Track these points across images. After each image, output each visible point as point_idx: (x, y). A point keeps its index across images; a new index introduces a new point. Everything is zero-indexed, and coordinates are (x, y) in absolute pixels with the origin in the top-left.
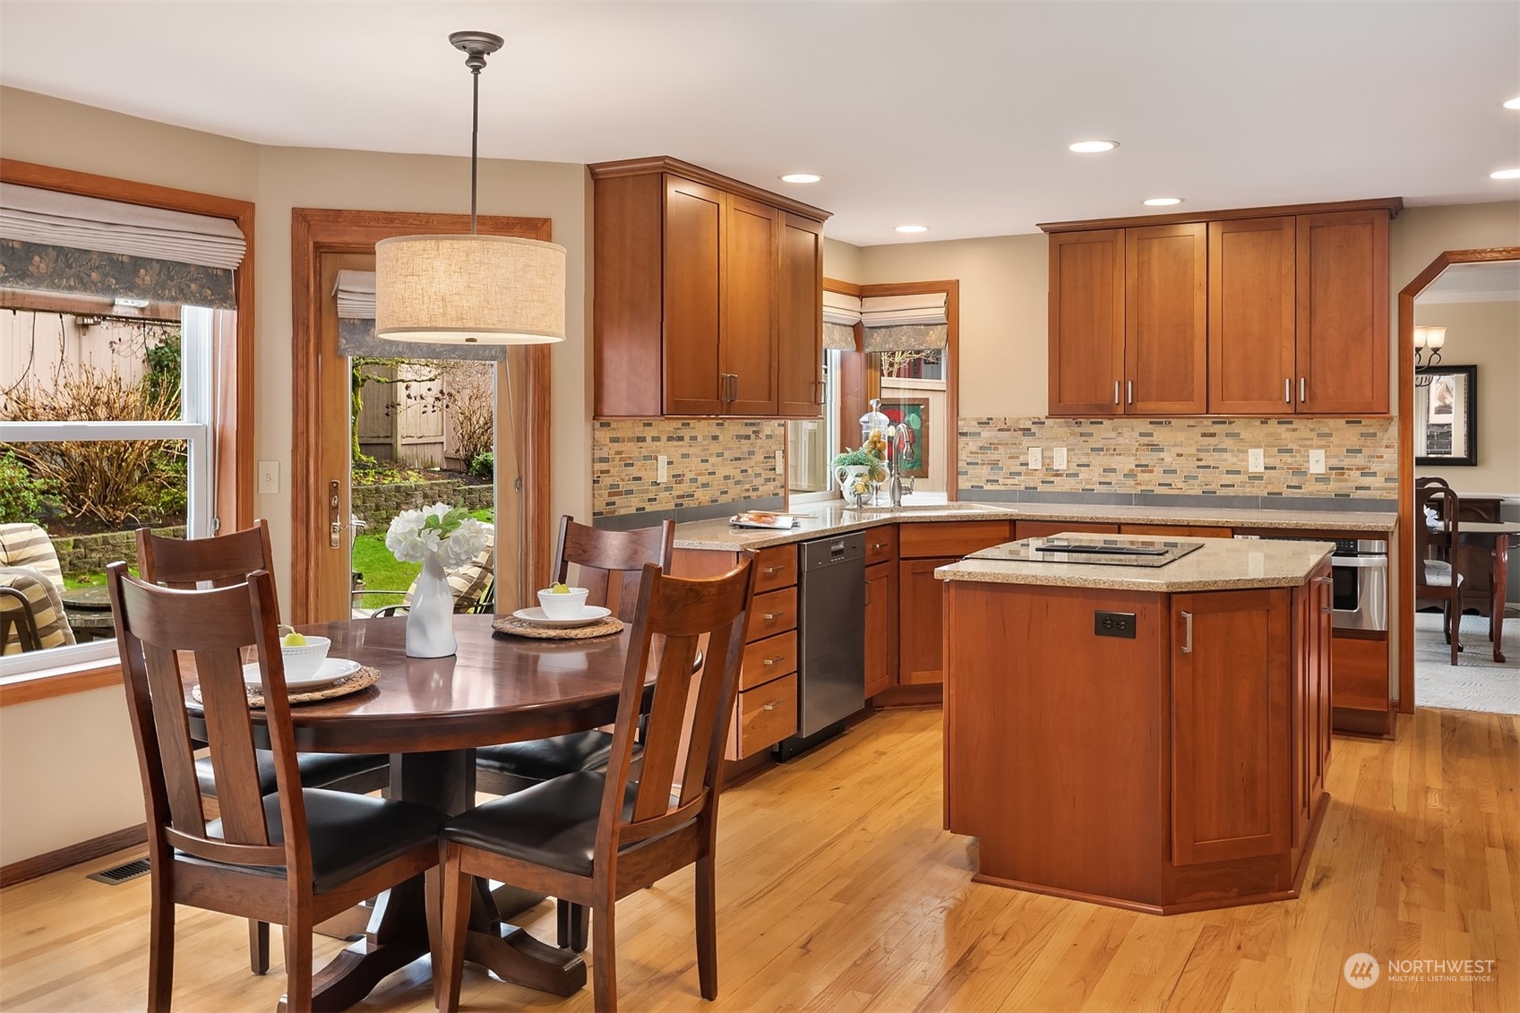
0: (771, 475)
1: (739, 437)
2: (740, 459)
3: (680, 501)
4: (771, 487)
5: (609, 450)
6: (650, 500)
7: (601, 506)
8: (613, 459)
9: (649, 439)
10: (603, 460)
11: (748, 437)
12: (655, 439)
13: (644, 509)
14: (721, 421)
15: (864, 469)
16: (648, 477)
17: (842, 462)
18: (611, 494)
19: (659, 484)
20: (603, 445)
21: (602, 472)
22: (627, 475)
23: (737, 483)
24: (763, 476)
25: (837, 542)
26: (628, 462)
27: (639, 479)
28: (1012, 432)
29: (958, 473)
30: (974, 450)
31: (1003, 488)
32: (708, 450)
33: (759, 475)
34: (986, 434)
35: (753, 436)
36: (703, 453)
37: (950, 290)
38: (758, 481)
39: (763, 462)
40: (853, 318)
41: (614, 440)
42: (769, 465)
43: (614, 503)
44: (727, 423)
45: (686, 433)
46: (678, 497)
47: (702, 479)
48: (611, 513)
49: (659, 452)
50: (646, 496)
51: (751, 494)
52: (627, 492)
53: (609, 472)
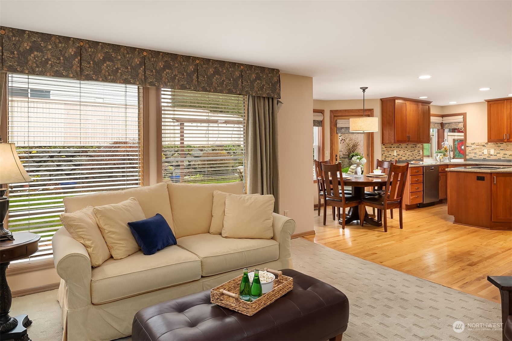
0: (419, 155)
1: (412, 147)
2: (412, 152)
3: (399, 159)
4: (419, 157)
5: (385, 149)
7: (383, 159)
8: (386, 151)
9: (392, 147)
10: (384, 151)
11: (414, 147)
12: (393, 147)
13: (391, 160)
14: (408, 144)
15: (442, 154)
16: (392, 154)
17: (437, 152)
18: (385, 157)
19: (394, 156)
21: (383, 153)
22: (388, 154)
23: (411, 156)
24: (418, 155)
25: (432, 167)
26: (388, 151)
28: (480, 146)
29: (466, 155)
30: (470, 150)
31: (477, 158)
34: (473, 146)
35: (415, 147)
36: (404, 150)
37: (464, 115)
38: (416, 156)
39: (417, 152)
40: (441, 122)
41: (385, 147)
42: (419, 153)
43: (386, 159)
45: (400, 146)
47: (403, 155)
49: (394, 150)
50: (392, 158)
51: (414, 158)
52: (388, 157)
53: (385, 153)
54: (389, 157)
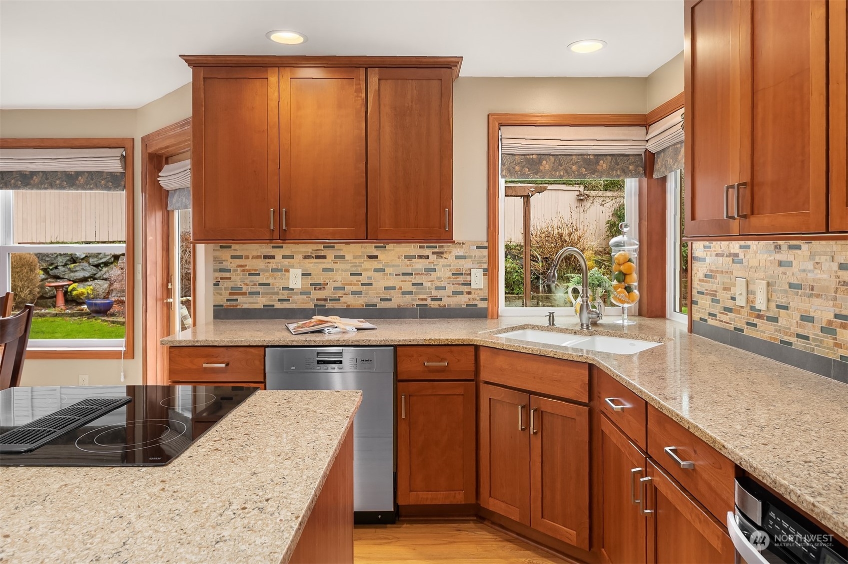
0: (466, 289)
1: (409, 257)
2: (412, 274)
3: (323, 303)
4: (463, 299)
5: (231, 264)
6: (279, 300)
7: (222, 300)
8: (235, 271)
9: (279, 257)
10: (221, 270)
11: (427, 257)
12: (284, 257)
13: (273, 306)
14: (382, 245)
16: (277, 283)
18: (230, 294)
19: (292, 289)
20: (225, 261)
21: (221, 278)
22: (251, 281)
24: (451, 288)
26: (253, 272)
27: (269, 284)
32: (361, 266)
33: (444, 288)
35: (433, 258)
36: (354, 269)
39: (449, 278)
40: (642, 147)
41: (233, 257)
43: (236, 300)
44: (389, 247)
45: (330, 254)
46: (318, 300)
47: (351, 288)
48: (234, 306)
49: (293, 267)
50: (276, 297)
51: (429, 302)
52: (251, 293)
53: (230, 278)
54: (258, 293)
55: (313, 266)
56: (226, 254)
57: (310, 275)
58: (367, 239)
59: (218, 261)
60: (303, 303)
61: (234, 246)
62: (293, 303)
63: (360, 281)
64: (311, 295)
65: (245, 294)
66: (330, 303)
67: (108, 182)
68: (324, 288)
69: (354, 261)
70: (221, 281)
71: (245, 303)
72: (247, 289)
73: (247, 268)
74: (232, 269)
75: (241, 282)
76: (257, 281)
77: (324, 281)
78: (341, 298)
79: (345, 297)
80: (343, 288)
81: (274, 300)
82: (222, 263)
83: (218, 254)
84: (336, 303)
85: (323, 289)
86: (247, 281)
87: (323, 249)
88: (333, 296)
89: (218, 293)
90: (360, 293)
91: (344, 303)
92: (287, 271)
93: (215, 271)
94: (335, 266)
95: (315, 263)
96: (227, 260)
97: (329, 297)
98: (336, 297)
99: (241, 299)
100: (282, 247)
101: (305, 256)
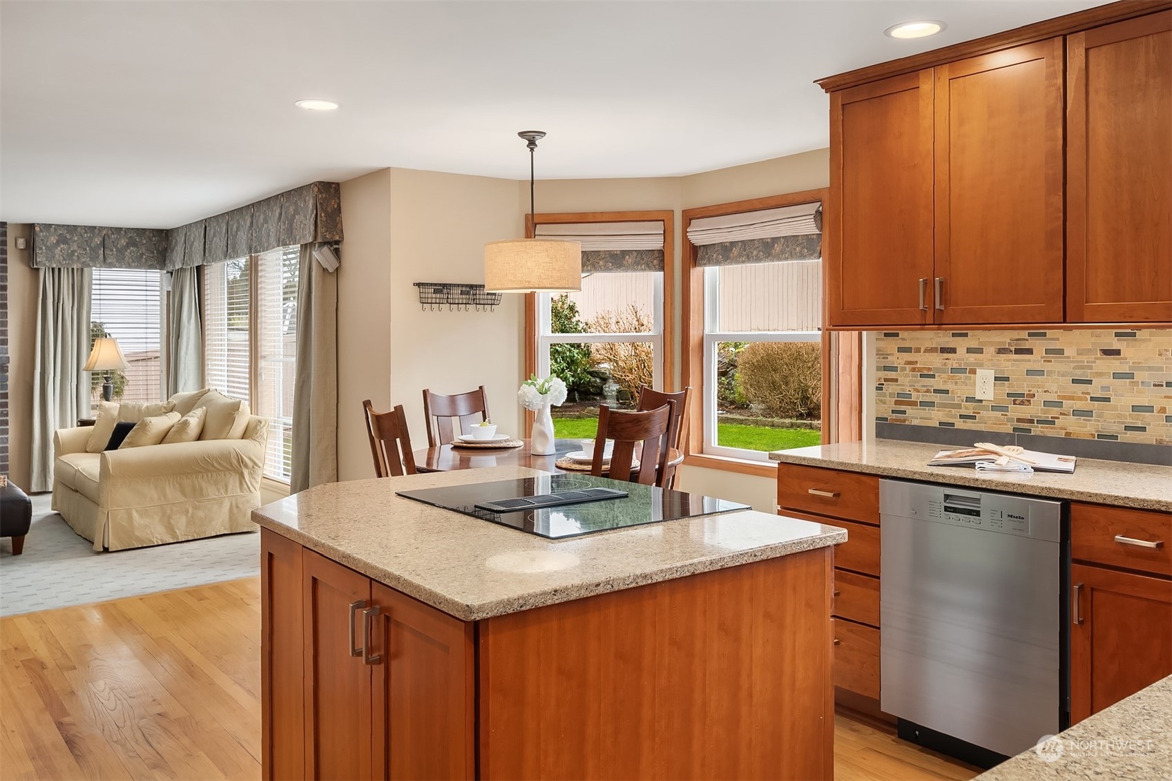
3: (1026, 426)
5: (898, 360)
6: (961, 417)
7: (887, 411)
8: (903, 369)
9: (961, 351)
10: (886, 368)
12: (969, 351)
13: (953, 424)
16: (959, 391)
18: (897, 403)
19: (981, 401)
20: (889, 355)
21: (886, 380)
22: (923, 386)
26: (926, 372)
27: (947, 392)
32: (1091, 367)
36: (1078, 372)
41: (901, 350)
43: (904, 412)
45: (1039, 346)
46: (1019, 420)
48: (900, 420)
49: (981, 366)
50: (957, 412)
52: (923, 404)
53: (896, 380)
54: (932, 404)
55: (1013, 365)
56: (891, 345)
57: (1007, 379)
58: (1065, 321)
59: (882, 354)
60: (996, 424)
61: (902, 334)
62: (981, 423)
63: (1088, 393)
64: (1008, 412)
65: (914, 404)
66: (1038, 427)
67: (803, 248)
68: (1029, 401)
69: (1079, 358)
70: (885, 383)
71: (915, 417)
72: (918, 398)
73: (918, 366)
74: (899, 366)
75: (910, 386)
76: (932, 386)
77: (1029, 391)
78: (1056, 420)
79: (1065, 419)
80: (1059, 404)
81: (955, 416)
82: (887, 358)
83: (882, 344)
84: (1047, 428)
85: (1027, 403)
86: (918, 386)
87: (1027, 337)
88: (1043, 417)
89: (881, 401)
90: (1088, 413)
91: (1061, 429)
92: (973, 372)
93: (878, 369)
94: (1047, 367)
95: (1014, 360)
96: (893, 354)
97: (1036, 417)
98: (1048, 417)
99: (910, 410)
100: (966, 335)
101: (999, 349)
